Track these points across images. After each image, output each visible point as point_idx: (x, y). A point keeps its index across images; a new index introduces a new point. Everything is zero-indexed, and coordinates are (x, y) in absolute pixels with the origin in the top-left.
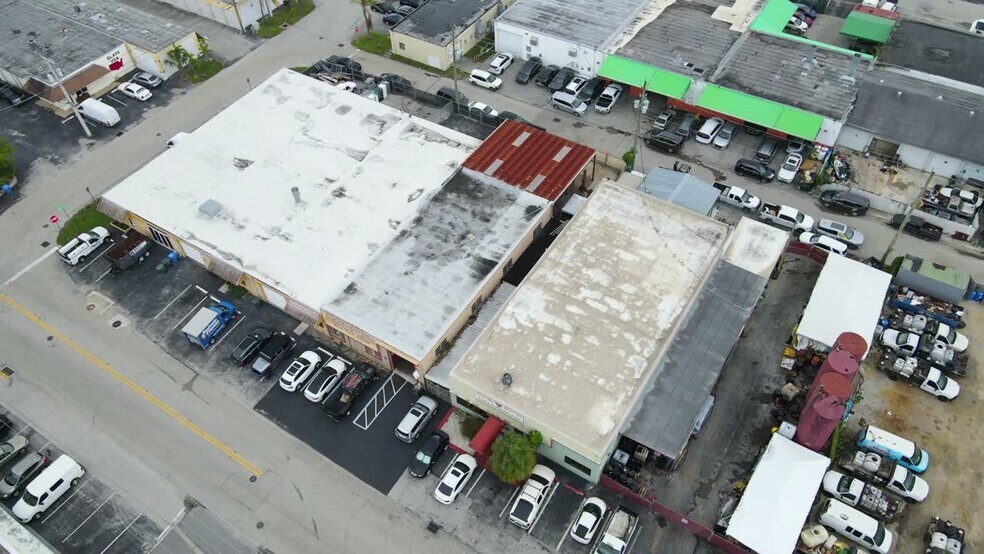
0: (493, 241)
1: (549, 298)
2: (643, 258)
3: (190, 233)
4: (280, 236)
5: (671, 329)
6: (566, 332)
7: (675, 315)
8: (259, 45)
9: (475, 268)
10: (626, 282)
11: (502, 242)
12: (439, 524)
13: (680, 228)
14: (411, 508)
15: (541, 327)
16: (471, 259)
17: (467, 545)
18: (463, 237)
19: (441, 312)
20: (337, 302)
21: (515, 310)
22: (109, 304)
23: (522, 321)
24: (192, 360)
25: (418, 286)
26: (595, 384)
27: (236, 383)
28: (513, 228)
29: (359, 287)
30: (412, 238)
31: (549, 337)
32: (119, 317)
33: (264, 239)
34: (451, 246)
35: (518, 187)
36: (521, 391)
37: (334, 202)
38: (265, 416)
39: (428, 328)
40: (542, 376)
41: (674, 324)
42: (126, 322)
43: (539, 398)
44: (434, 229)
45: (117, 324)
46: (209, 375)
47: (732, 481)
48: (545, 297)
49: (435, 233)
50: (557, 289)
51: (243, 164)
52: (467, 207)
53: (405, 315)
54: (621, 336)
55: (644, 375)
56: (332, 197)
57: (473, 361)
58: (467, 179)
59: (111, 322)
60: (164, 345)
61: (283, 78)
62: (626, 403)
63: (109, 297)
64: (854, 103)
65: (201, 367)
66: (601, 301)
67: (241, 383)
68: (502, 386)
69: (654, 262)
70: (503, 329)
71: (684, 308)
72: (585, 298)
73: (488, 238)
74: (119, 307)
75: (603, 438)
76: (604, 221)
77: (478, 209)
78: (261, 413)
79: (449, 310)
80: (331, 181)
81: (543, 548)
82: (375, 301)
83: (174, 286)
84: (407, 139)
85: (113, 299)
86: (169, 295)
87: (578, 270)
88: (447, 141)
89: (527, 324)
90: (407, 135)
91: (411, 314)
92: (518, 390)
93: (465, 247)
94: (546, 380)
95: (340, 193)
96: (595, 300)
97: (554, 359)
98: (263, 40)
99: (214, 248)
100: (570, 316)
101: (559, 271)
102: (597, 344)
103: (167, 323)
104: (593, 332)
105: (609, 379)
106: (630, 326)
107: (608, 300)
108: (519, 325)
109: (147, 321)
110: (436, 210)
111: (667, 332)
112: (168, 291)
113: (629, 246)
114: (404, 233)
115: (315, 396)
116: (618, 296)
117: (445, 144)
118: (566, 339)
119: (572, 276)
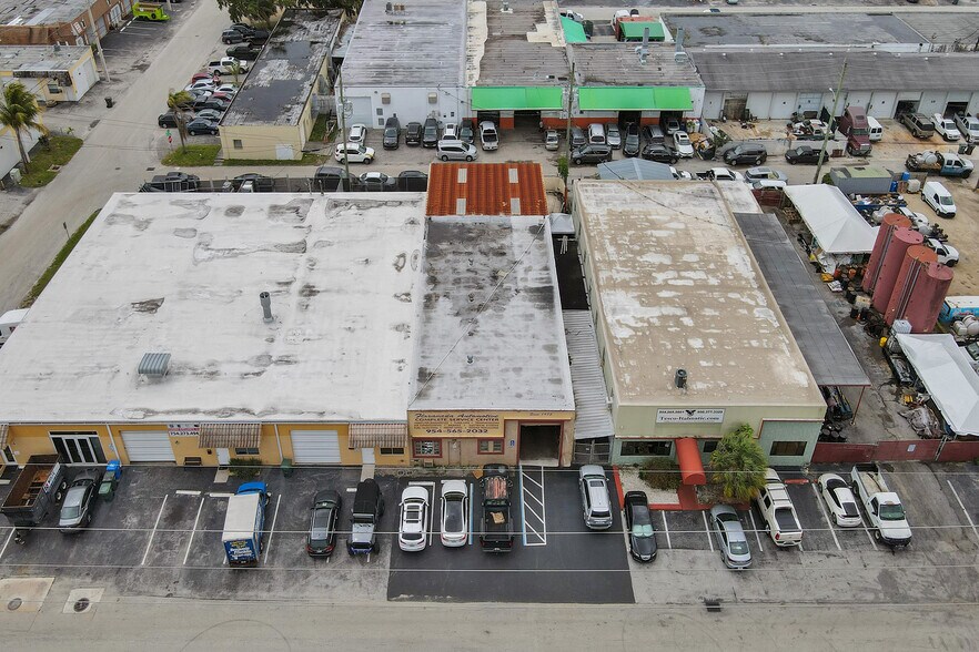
0: (527, 270)
1: (636, 294)
2: (676, 230)
3: (142, 410)
4: (276, 362)
5: (757, 274)
6: (681, 316)
7: (749, 264)
8: (35, 196)
9: (535, 300)
10: (683, 254)
11: (538, 267)
12: (714, 598)
13: (677, 197)
14: (672, 600)
15: (656, 322)
16: (522, 293)
17: (762, 602)
18: (495, 278)
19: (545, 354)
20: (420, 395)
21: (617, 317)
22: (44, 584)
23: (633, 324)
24: (248, 588)
25: (495, 341)
26: (752, 347)
27: (336, 582)
28: (535, 252)
29: (431, 368)
30: (441, 299)
31: (671, 327)
32: (76, 595)
33: (258, 374)
34: (490, 291)
35: (501, 214)
36: (700, 386)
37: (310, 302)
38: (411, 600)
39: (548, 374)
40: (704, 363)
41: (755, 270)
42: (94, 594)
43: (723, 384)
44: (457, 282)
45: (81, 605)
46: (290, 593)
47: (897, 400)
48: (630, 295)
49: (462, 285)
50: (634, 284)
51: (151, 306)
52: (470, 249)
53: (511, 374)
54: (727, 298)
55: (778, 319)
56: (304, 299)
57: (628, 381)
58: (444, 226)
59: (69, 608)
60: (186, 592)
61: (123, 204)
62: (792, 351)
63: (37, 575)
64: (698, 72)
65: (269, 590)
66: (681, 278)
67: (343, 578)
68: (679, 391)
69: (687, 229)
70: (624, 340)
71: (748, 254)
72: (666, 281)
73: (520, 269)
74: (66, 580)
75: (809, 389)
76: (610, 213)
77: (483, 246)
78: (402, 600)
79: (551, 349)
80: (287, 283)
81: (828, 556)
82: (463, 375)
83: (140, 509)
84: (338, 215)
85: (47, 573)
86: (142, 523)
87: (634, 261)
88: (386, 203)
89: (640, 325)
90: (334, 211)
91: (518, 370)
92: (697, 385)
93: (505, 286)
94: (710, 364)
95: (310, 291)
96: (675, 279)
97: (696, 343)
98: (35, 190)
99: (195, 412)
100: (669, 301)
101: (618, 267)
102: (717, 314)
103: (166, 560)
104: (703, 306)
105: (759, 338)
106: (724, 287)
107: (683, 274)
108: (635, 329)
109: (130, 575)
110: (440, 264)
111: (757, 279)
112: (135, 520)
113: (653, 225)
114: (428, 298)
115: (461, 535)
116: (688, 267)
117: (384, 207)
118: (688, 321)
119: (634, 268)
